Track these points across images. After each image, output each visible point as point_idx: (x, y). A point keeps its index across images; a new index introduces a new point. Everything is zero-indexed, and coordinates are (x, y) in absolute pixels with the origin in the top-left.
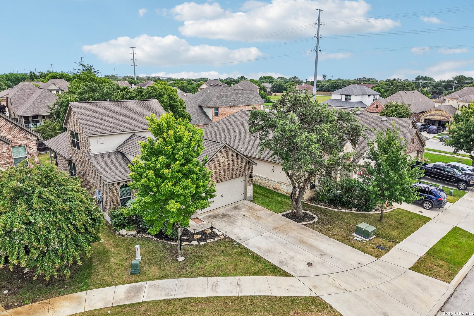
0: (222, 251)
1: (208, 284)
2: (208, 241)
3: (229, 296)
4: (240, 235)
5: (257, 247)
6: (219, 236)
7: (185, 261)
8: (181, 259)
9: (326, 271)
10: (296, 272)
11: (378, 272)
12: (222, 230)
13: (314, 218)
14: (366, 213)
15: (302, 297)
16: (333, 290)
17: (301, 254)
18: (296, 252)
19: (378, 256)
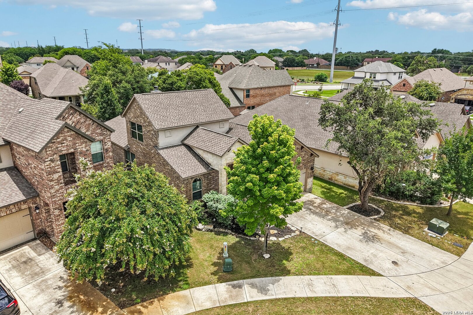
0: (304, 248)
1: (304, 284)
2: (286, 237)
3: (329, 297)
4: (314, 231)
5: (337, 244)
6: (294, 232)
7: (272, 258)
8: (267, 256)
9: (413, 271)
10: (384, 272)
11: (466, 272)
12: (295, 225)
13: (380, 212)
14: (431, 206)
15: (400, 298)
16: (428, 291)
17: (382, 251)
18: (377, 250)
19: (459, 255)
